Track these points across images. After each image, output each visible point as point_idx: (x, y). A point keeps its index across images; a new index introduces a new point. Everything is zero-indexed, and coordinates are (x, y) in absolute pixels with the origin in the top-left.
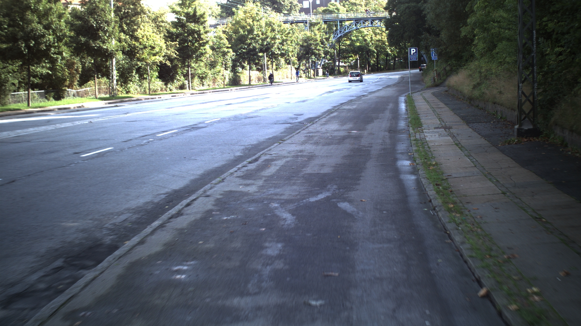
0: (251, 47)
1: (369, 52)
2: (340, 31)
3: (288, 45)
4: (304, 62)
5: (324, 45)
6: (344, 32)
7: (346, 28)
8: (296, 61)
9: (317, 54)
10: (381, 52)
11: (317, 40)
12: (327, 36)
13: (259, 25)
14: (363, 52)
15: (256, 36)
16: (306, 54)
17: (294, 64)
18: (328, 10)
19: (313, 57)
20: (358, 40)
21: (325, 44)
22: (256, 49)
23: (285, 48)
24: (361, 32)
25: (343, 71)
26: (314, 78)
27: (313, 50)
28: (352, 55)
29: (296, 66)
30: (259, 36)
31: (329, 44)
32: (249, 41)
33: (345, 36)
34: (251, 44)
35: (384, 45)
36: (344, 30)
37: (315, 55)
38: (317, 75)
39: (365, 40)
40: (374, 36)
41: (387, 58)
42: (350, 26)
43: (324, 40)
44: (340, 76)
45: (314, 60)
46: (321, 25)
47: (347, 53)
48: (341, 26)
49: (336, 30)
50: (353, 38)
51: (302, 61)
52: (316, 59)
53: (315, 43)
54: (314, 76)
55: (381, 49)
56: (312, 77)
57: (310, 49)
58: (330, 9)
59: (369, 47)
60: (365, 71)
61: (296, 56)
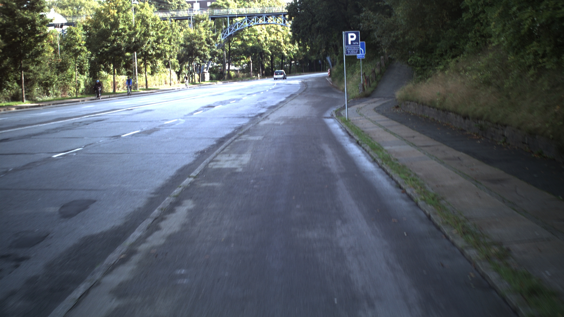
0: (115, 45)
1: (262, 53)
2: (230, 29)
3: (166, 43)
4: (187, 65)
5: (211, 45)
6: (234, 30)
7: (236, 26)
8: (177, 64)
9: (202, 55)
10: (276, 54)
11: (202, 39)
12: (215, 34)
13: (126, 17)
14: (256, 53)
15: (122, 31)
16: (189, 56)
17: (174, 67)
18: (217, 5)
19: (198, 59)
20: (251, 39)
21: (213, 44)
22: (121, 47)
23: (160, 47)
24: (254, 31)
25: (234, 75)
26: (200, 83)
27: (197, 50)
28: (244, 57)
29: (177, 70)
30: (125, 32)
31: (217, 43)
32: (112, 37)
33: (235, 35)
34: (114, 40)
35: (279, 47)
36: (235, 28)
37: (200, 56)
38: (203, 79)
39: (259, 40)
40: (269, 35)
41: (282, 61)
42: (242, 23)
43: (211, 39)
44: (231, 81)
45: (198, 62)
46: (207, 22)
47: (238, 55)
48: (231, 23)
49: (226, 28)
50: (245, 38)
51: (184, 63)
52: (201, 61)
53: (199, 42)
54: (199, 81)
55: (276, 50)
56: (197, 82)
57: (194, 49)
58: (219, 4)
59: (263, 47)
60: (259, 75)
61: (176, 57)
